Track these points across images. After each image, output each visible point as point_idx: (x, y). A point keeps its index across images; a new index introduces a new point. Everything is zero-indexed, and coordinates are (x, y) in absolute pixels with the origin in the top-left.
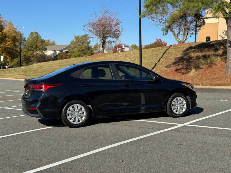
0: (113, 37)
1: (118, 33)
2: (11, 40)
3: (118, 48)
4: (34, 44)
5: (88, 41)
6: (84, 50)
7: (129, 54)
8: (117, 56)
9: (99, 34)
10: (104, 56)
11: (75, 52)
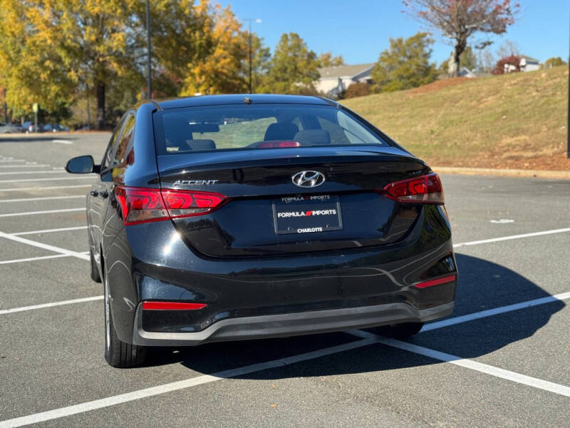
0: (489, 31)
1: (507, 19)
2: (231, 54)
3: (506, 66)
4: (289, 63)
5: (426, 50)
6: (413, 75)
7: (535, 78)
8: (499, 86)
9: (448, 22)
10: (459, 86)
11: (389, 81)
